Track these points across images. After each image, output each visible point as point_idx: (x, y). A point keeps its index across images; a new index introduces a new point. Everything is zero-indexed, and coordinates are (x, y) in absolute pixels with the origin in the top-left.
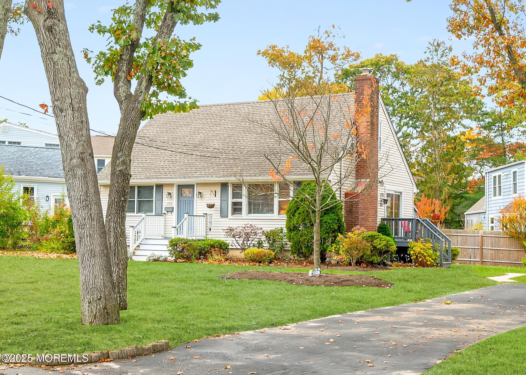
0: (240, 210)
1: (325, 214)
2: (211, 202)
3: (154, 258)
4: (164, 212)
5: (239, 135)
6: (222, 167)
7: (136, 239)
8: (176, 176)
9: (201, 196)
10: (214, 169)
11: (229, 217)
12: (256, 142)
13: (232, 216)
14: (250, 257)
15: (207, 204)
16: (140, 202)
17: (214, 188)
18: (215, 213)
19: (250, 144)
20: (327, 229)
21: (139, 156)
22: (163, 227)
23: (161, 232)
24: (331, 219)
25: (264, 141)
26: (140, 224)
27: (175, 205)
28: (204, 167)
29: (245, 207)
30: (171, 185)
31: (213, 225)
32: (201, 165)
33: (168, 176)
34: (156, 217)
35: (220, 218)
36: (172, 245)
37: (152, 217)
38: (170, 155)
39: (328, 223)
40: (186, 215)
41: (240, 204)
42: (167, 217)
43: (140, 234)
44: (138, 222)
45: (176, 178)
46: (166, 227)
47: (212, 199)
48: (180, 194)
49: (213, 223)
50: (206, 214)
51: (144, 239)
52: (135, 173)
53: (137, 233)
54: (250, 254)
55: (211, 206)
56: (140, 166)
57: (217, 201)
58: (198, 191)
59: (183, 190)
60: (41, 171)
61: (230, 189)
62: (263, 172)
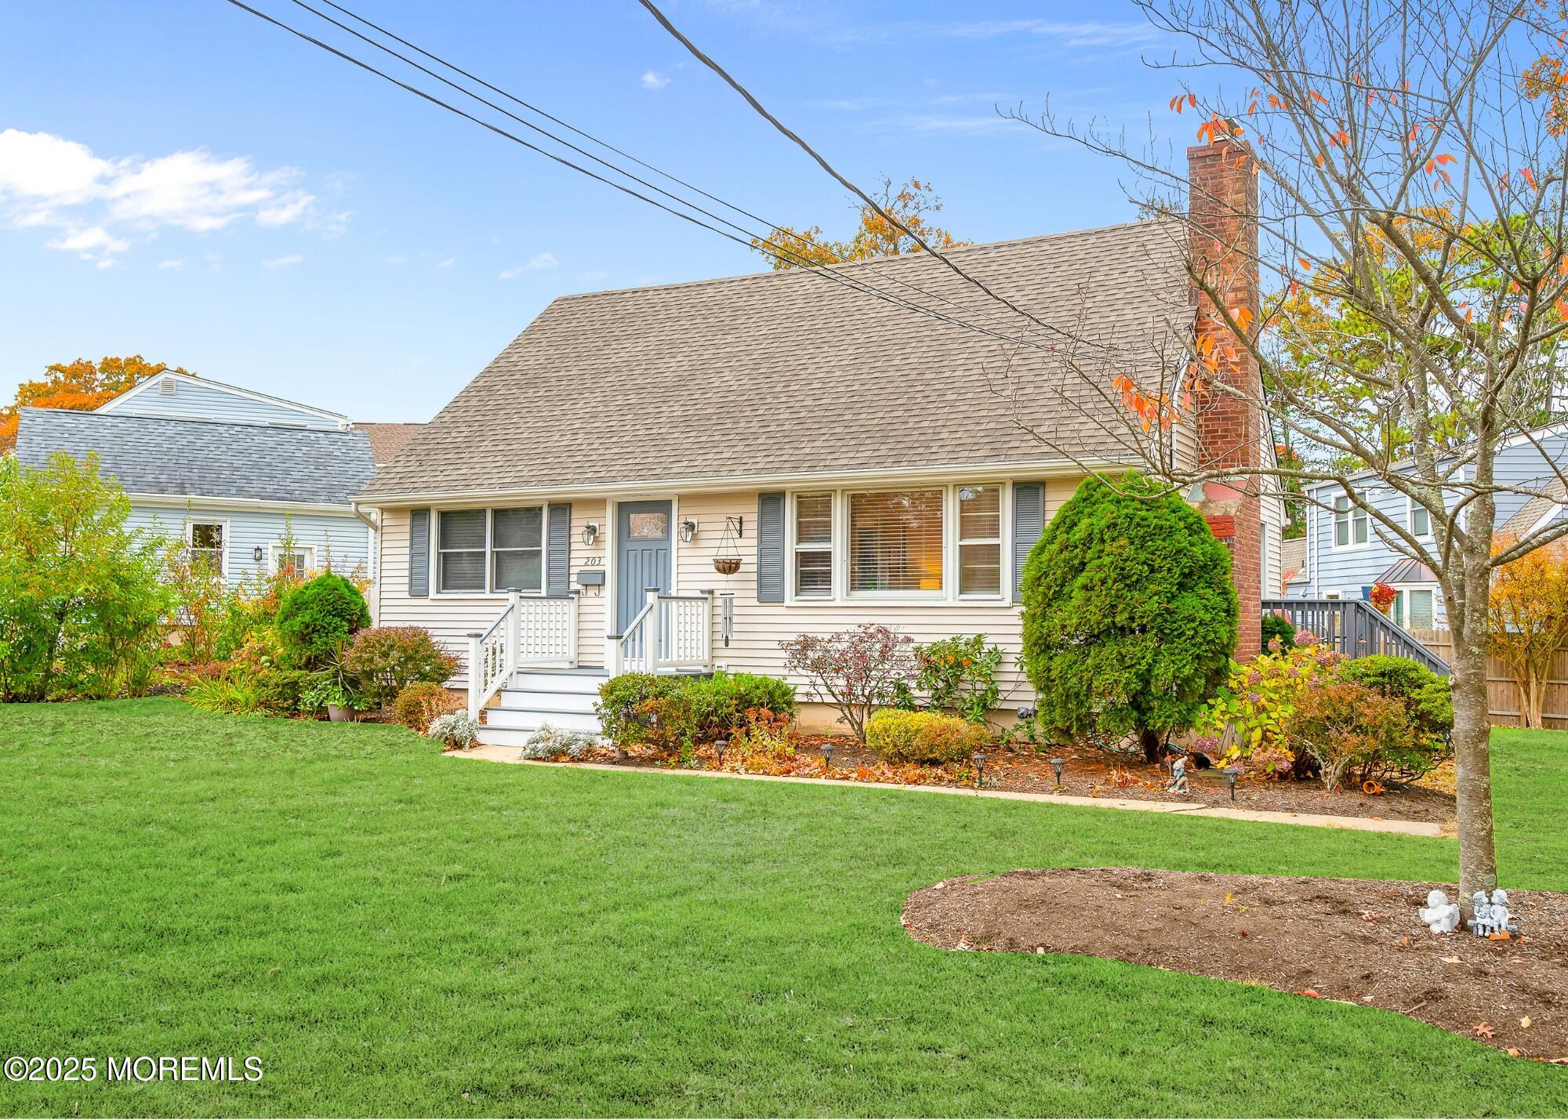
0: (826, 577)
1: (1181, 586)
2: (728, 553)
3: (551, 744)
4: (574, 586)
5: (799, 352)
6: (760, 441)
7: (490, 672)
8: (613, 474)
9: (694, 538)
10: (735, 449)
11: (787, 603)
12: (858, 366)
13: (798, 598)
14: (895, 746)
15: (717, 561)
16: (499, 557)
17: (736, 511)
18: (742, 587)
19: (838, 374)
20: (1194, 645)
21: (497, 422)
22: (571, 634)
23: (566, 649)
24: (1205, 606)
25: (886, 364)
26: (502, 625)
27: (608, 564)
28: (701, 445)
29: (840, 568)
30: (599, 503)
31: (735, 628)
32: (691, 440)
33: (589, 475)
34: (552, 602)
35: (758, 604)
36: (614, 702)
37: (538, 602)
38: (588, 415)
39: (1201, 623)
40: (651, 597)
41: (826, 557)
42: (584, 601)
43: (503, 656)
44: (496, 618)
45: (613, 479)
46: (582, 634)
47: (731, 543)
48: (623, 530)
49: (735, 619)
50: (711, 592)
51: (515, 674)
52: (486, 471)
53: (490, 652)
54: (894, 732)
55: (729, 567)
56: (500, 448)
57: (747, 549)
58: (682, 520)
59: (632, 516)
60: (242, 483)
61: (790, 509)
62: (905, 452)
